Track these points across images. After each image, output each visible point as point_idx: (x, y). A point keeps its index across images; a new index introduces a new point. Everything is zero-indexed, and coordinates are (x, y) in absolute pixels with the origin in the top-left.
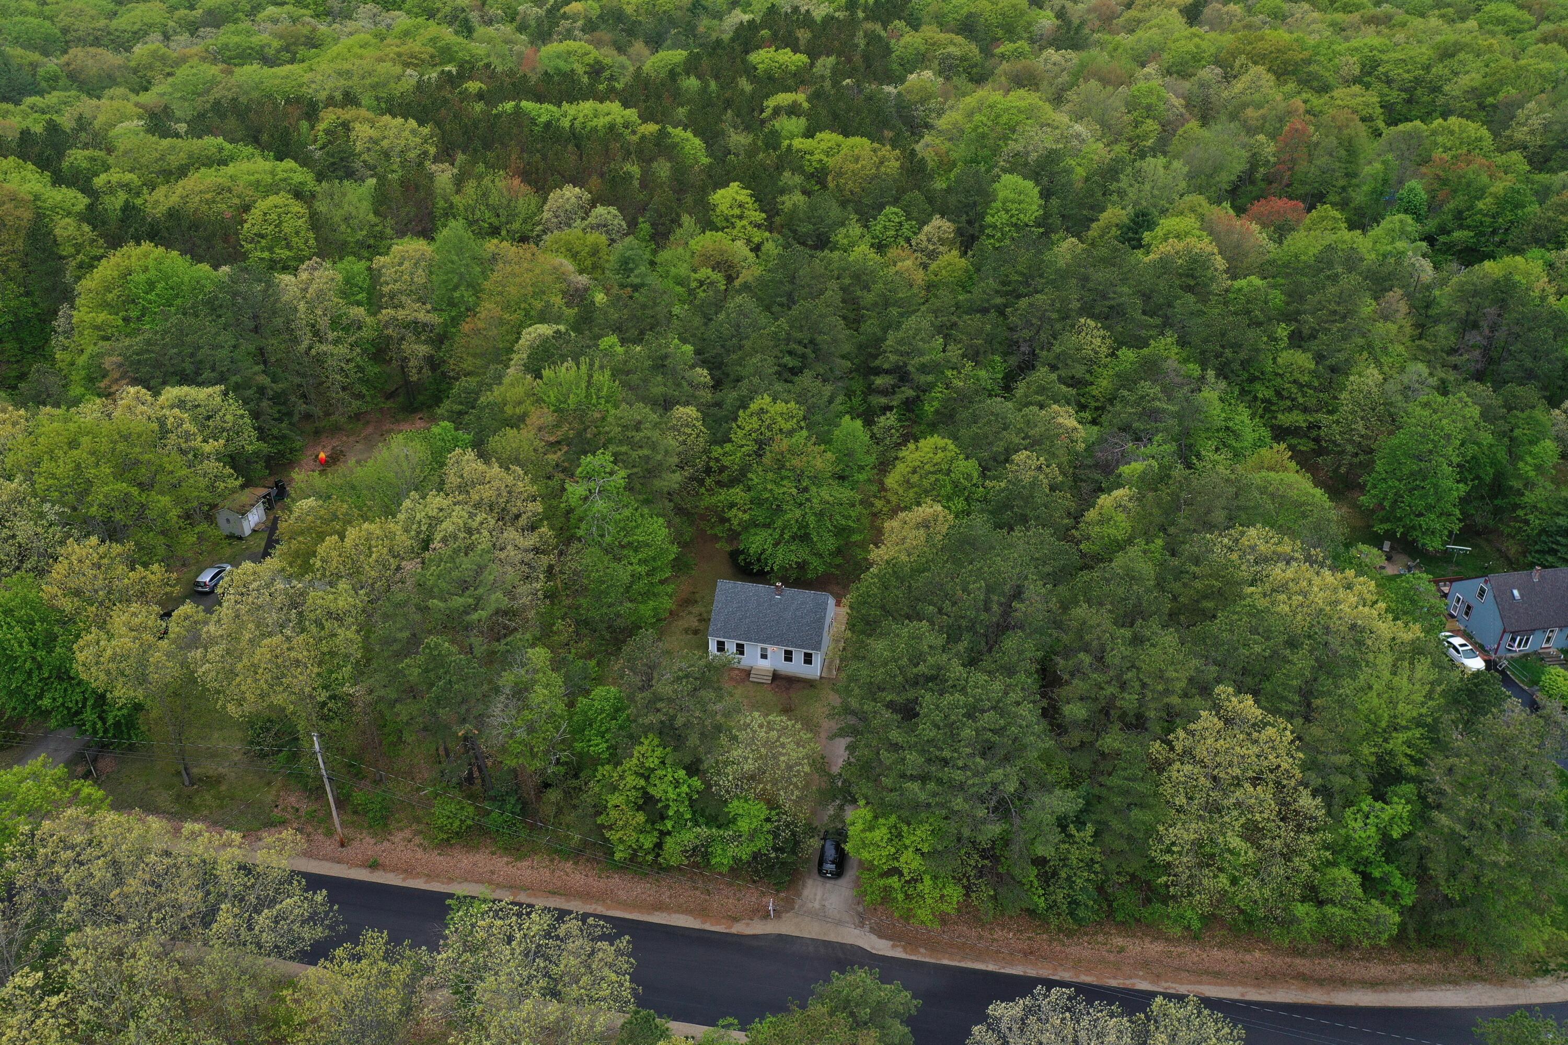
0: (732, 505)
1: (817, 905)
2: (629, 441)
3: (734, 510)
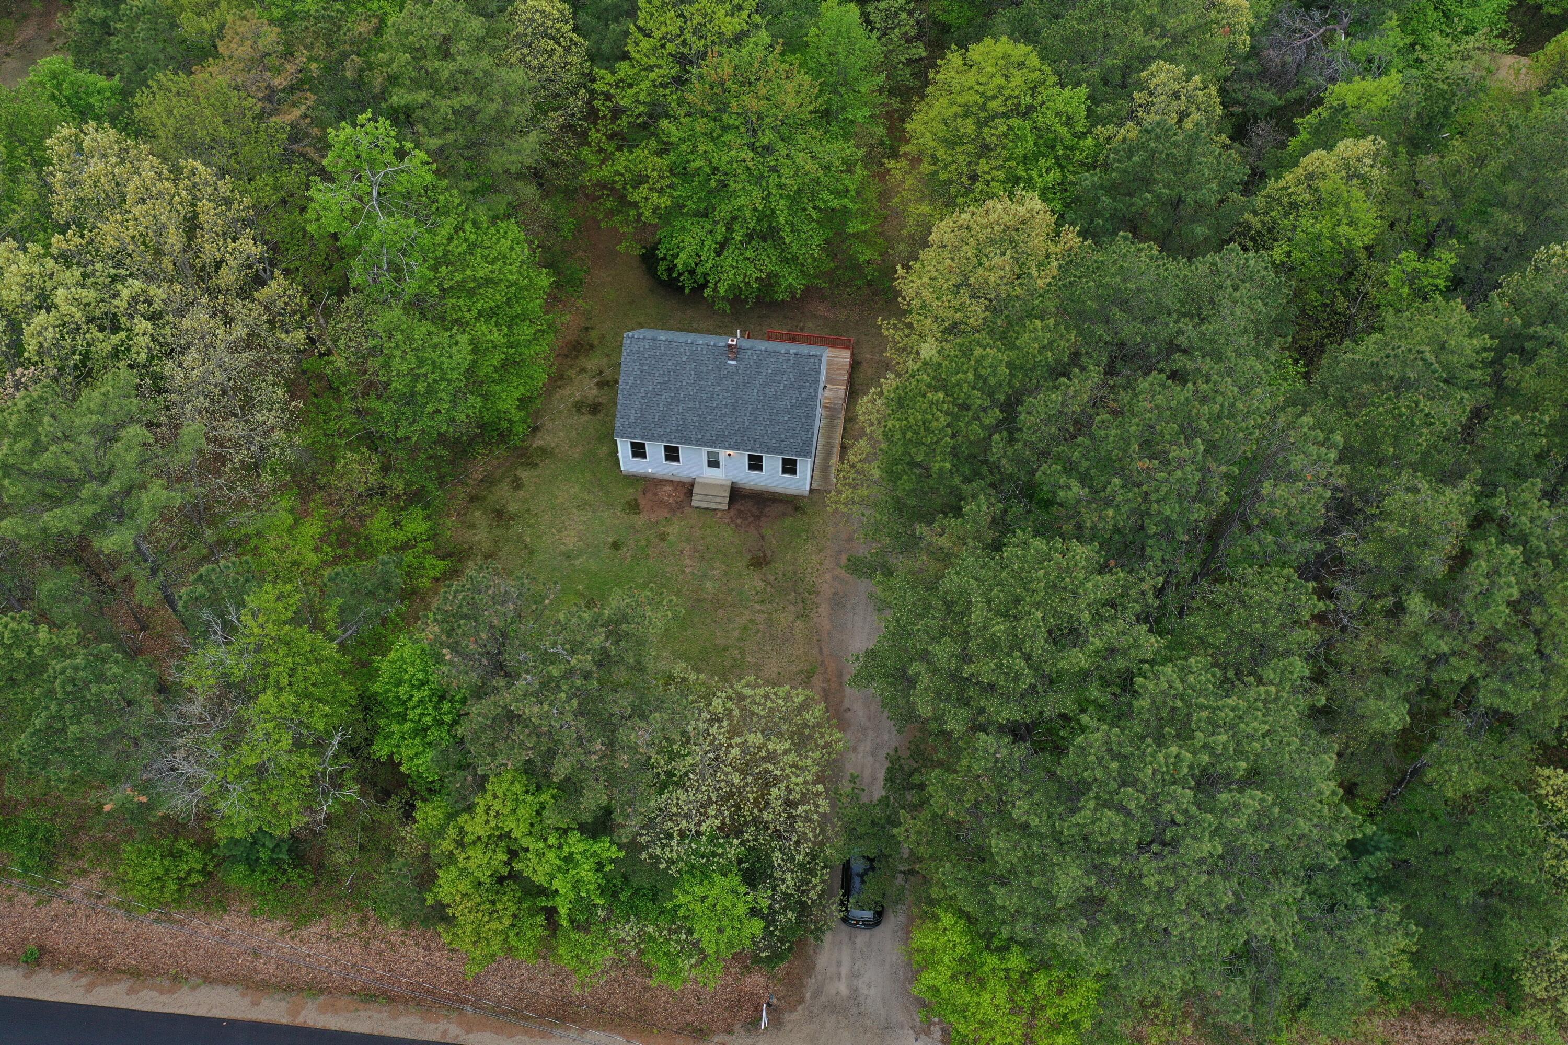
0: (640, 180)
1: (843, 988)
2: (431, 82)
3: (643, 191)
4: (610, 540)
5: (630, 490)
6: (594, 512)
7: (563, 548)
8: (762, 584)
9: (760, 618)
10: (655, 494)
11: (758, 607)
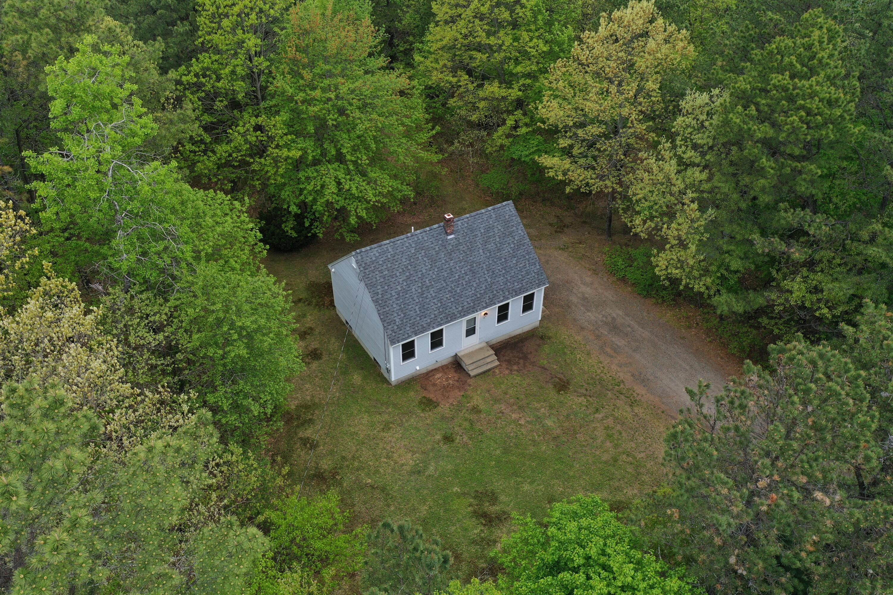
4: (438, 437)
5: (412, 394)
6: (401, 425)
7: (408, 468)
8: (582, 399)
9: (610, 421)
10: (434, 385)
11: (599, 416)
